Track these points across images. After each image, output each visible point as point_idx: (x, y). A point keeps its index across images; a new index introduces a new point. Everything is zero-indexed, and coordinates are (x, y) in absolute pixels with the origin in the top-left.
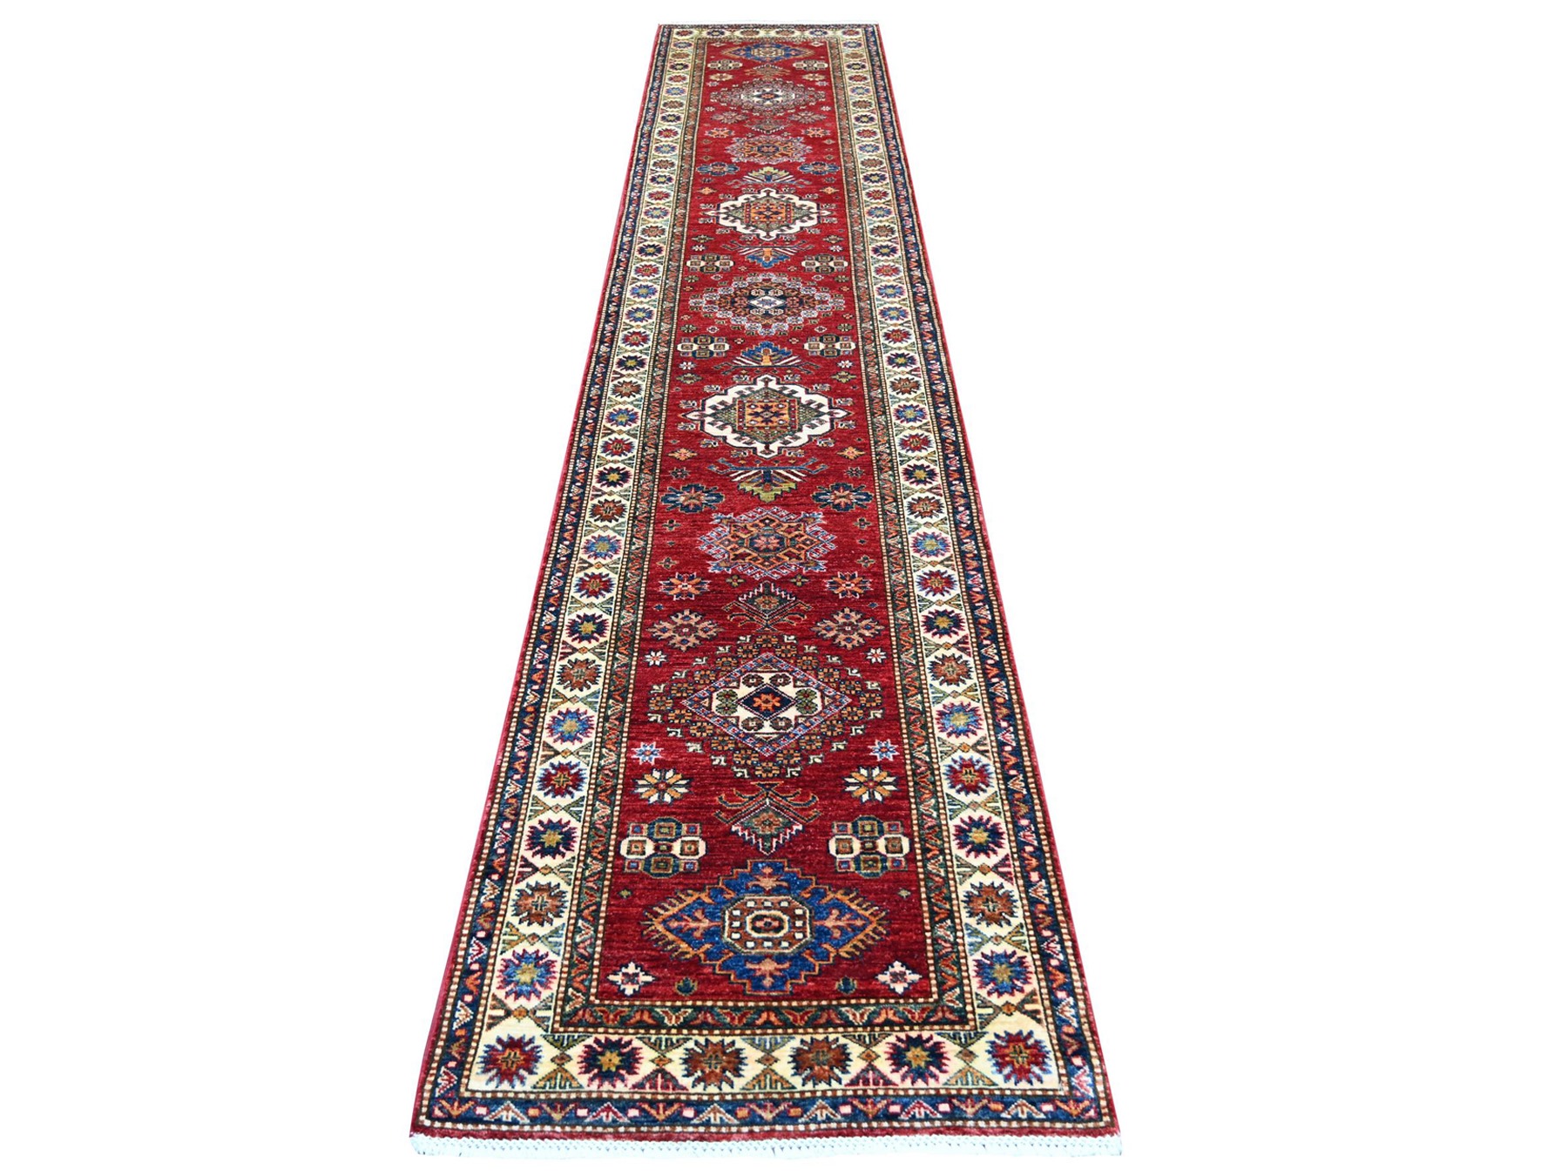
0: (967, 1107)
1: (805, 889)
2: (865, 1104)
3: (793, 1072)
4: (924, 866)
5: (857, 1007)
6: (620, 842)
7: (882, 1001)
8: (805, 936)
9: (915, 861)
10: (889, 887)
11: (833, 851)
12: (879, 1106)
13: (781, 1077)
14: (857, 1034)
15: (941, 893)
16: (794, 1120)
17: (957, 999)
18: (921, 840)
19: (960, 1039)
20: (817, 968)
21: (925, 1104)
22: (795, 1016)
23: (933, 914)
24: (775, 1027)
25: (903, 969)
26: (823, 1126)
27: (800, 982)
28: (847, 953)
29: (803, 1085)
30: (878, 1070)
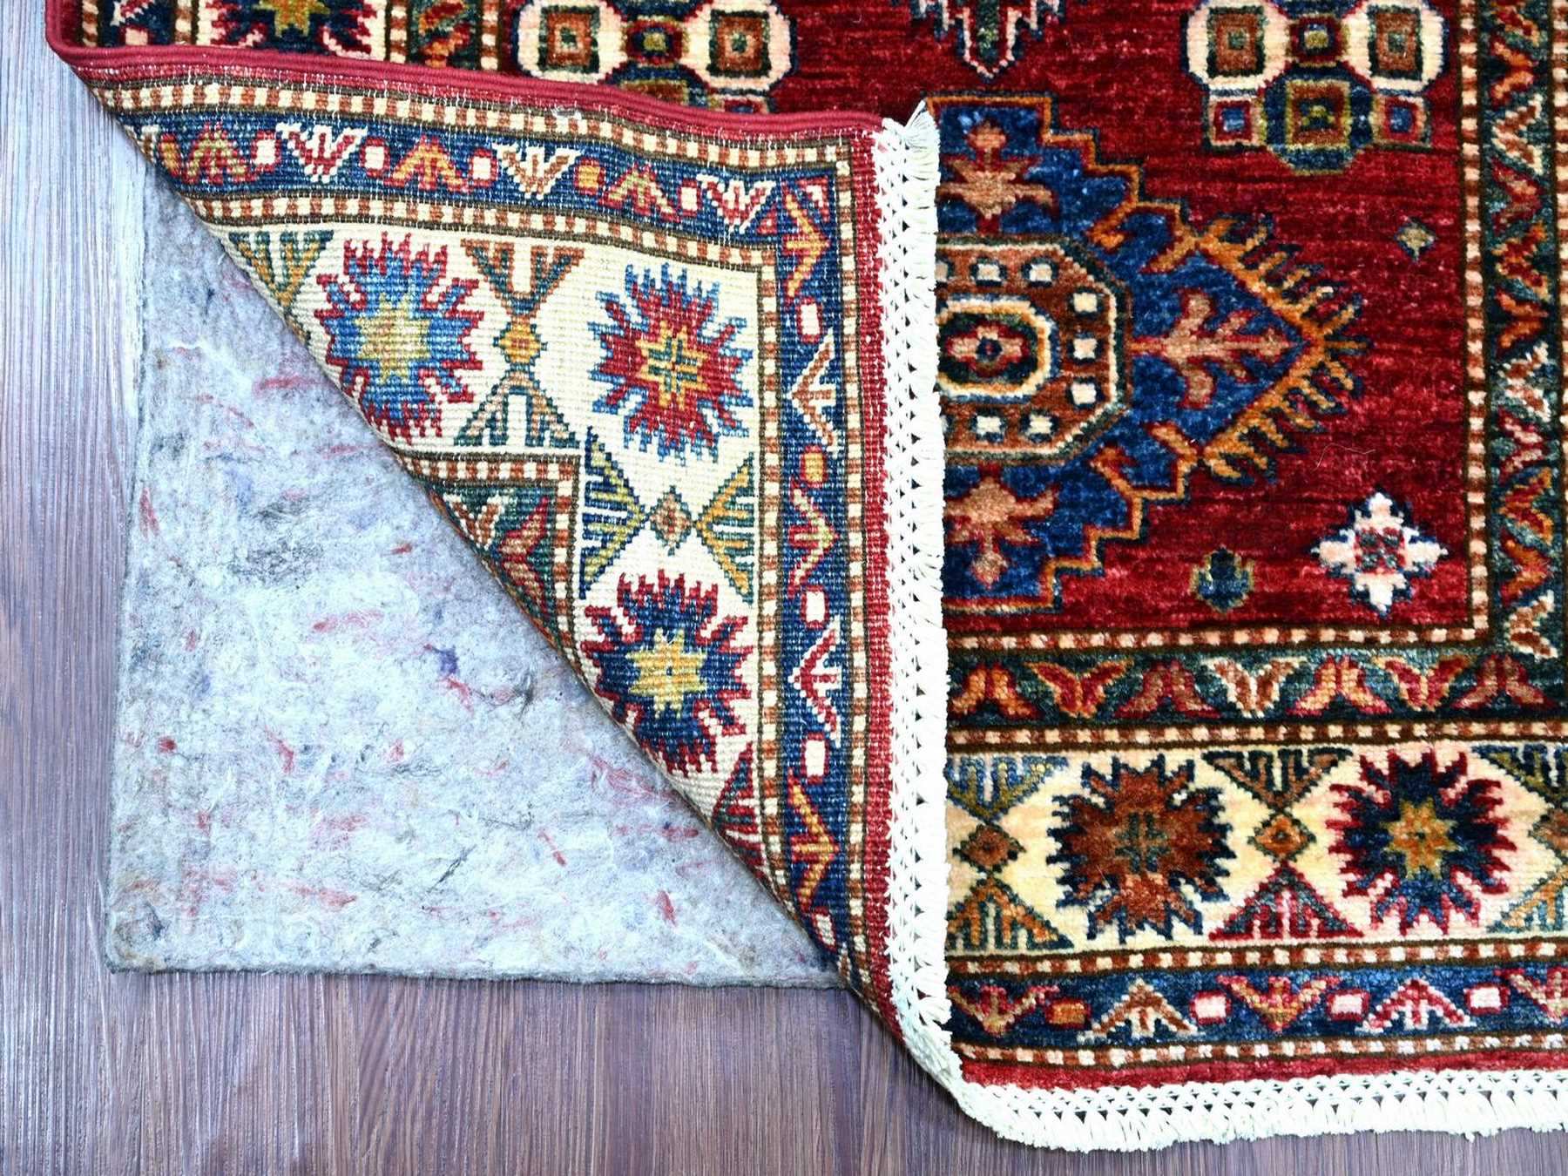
0: (1549, 995)
1: (1107, 213)
2: (1267, 992)
3: (1060, 892)
4: (1483, 136)
5: (1252, 655)
6: (516, 15)
7: (1328, 635)
8: (1102, 397)
9: (1456, 111)
10: (1372, 208)
11: (1198, 64)
12: (1306, 996)
13: (1030, 912)
14: (1246, 751)
15: (1527, 242)
16: (1065, 1037)
17: (1544, 630)
18: (1482, 25)
19: (1546, 768)
20: (1137, 517)
21: (1432, 990)
22: (1066, 683)
23: (1496, 318)
24: (1008, 724)
25: (1396, 523)
26: (1148, 1055)
27: (1086, 567)
28: (1231, 460)
29: (1091, 936)
30: (1308, 888)
